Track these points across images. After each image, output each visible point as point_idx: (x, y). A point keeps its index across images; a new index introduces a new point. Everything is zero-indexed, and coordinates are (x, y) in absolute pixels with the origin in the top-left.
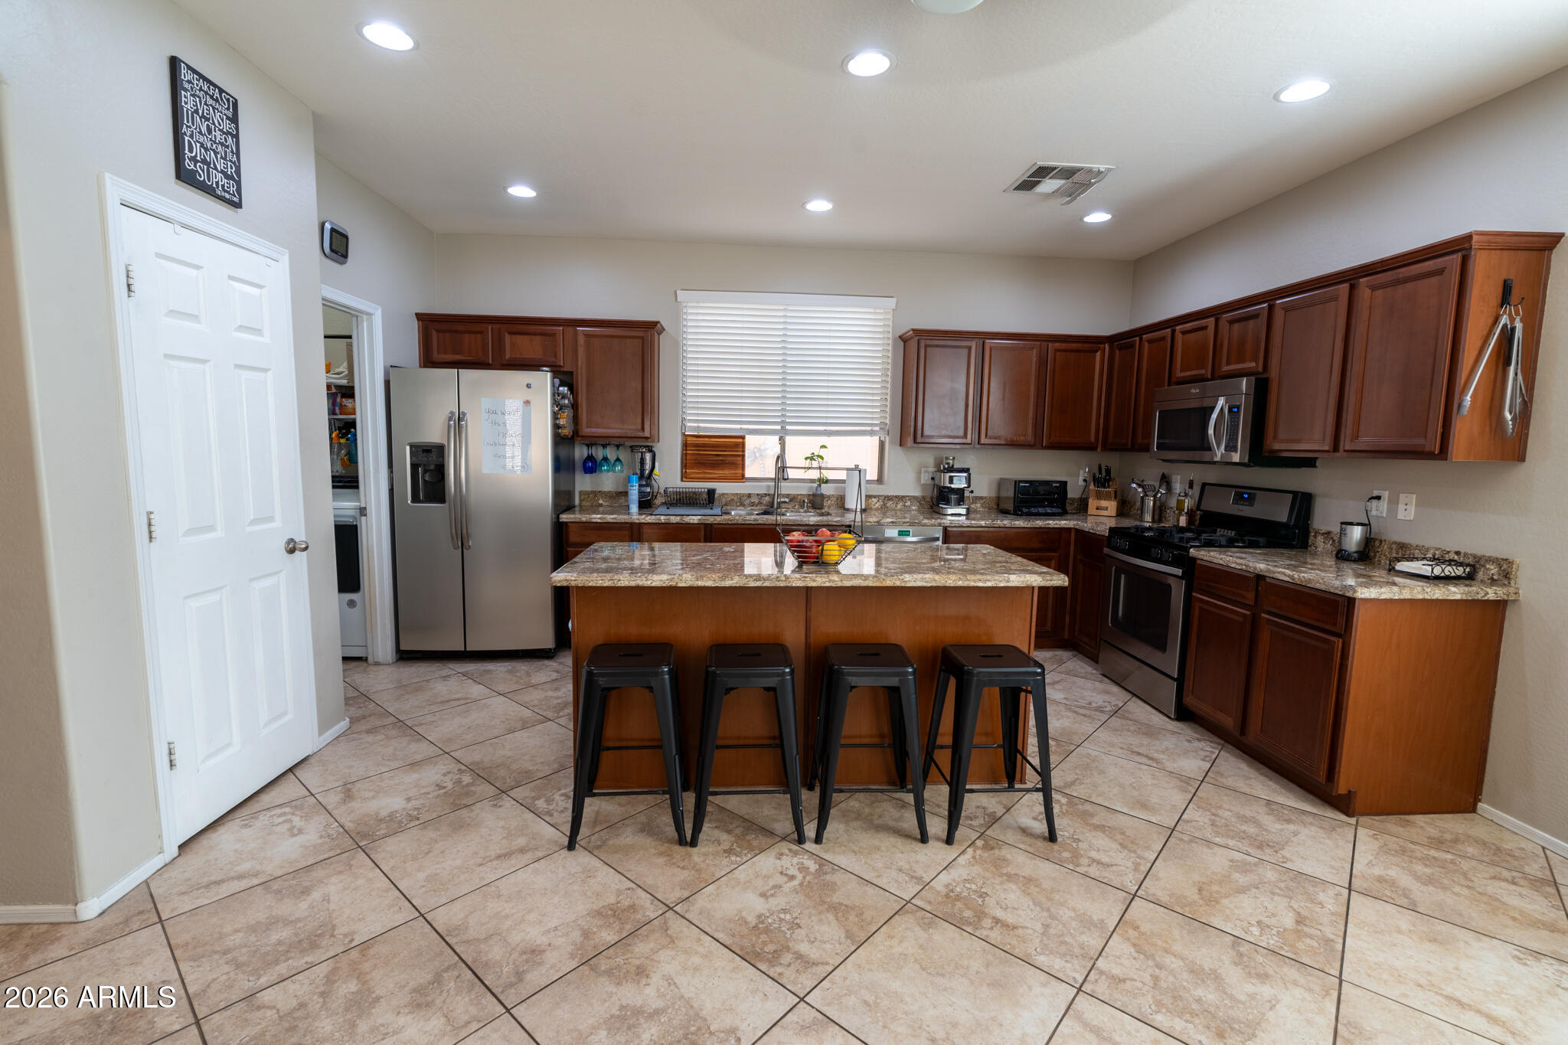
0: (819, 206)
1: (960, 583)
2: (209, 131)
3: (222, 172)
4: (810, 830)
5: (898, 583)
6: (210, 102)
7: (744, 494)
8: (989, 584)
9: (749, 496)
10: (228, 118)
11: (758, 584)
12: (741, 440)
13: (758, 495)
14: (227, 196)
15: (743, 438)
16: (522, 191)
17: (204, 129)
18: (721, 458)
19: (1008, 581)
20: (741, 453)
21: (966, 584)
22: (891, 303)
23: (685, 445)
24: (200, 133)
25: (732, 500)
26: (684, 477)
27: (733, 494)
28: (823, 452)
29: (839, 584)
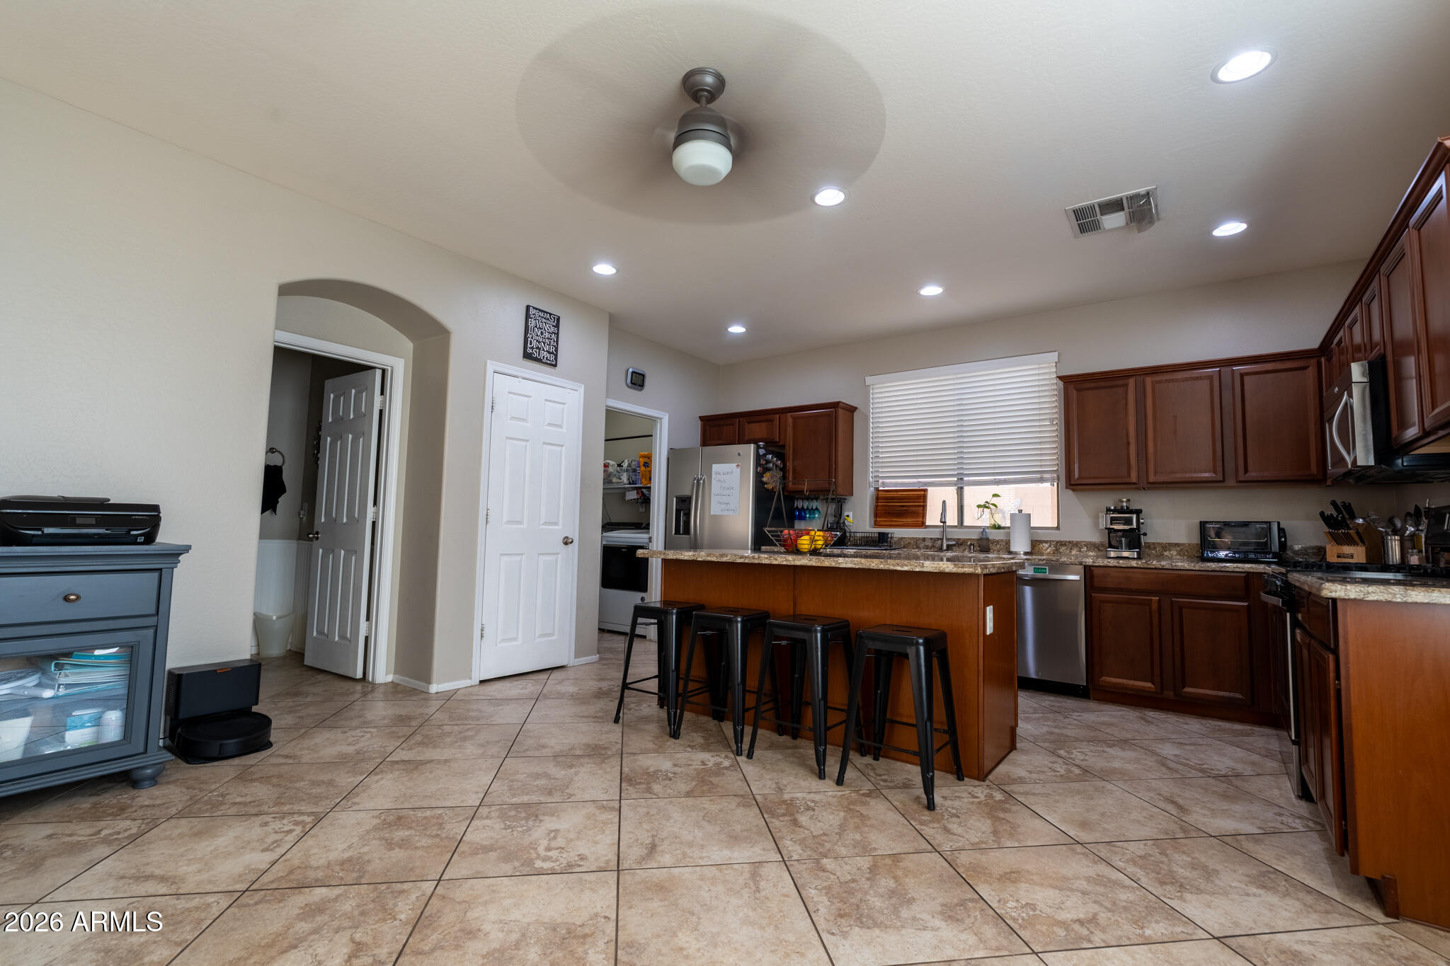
0: (931, 291)
1: (882, 567)
2: (542, 333)
3: (547, 351)
4: (746, 746)
5: (833, 564)
6: (544, 320)
7: (919, 538)
8: (906, 568)
9: (924, 540)
10: (553, 326)
11: (741, 561)
12: (923, 493)
13: (931, 539)
14: (549, 362)
15: (925, 491)
16: (737, 329)
17: (539, 334)
18: (905, 508)
19: (923, 567)
20: (922, 504)
21: (886, 567)
22: (1054, 356)
23: (878, 498)
24: (537, 335)
25: (910, 543)
26: (876, 524)
27: (909, 538)
28: (995, 500)
29: (792, 563)
